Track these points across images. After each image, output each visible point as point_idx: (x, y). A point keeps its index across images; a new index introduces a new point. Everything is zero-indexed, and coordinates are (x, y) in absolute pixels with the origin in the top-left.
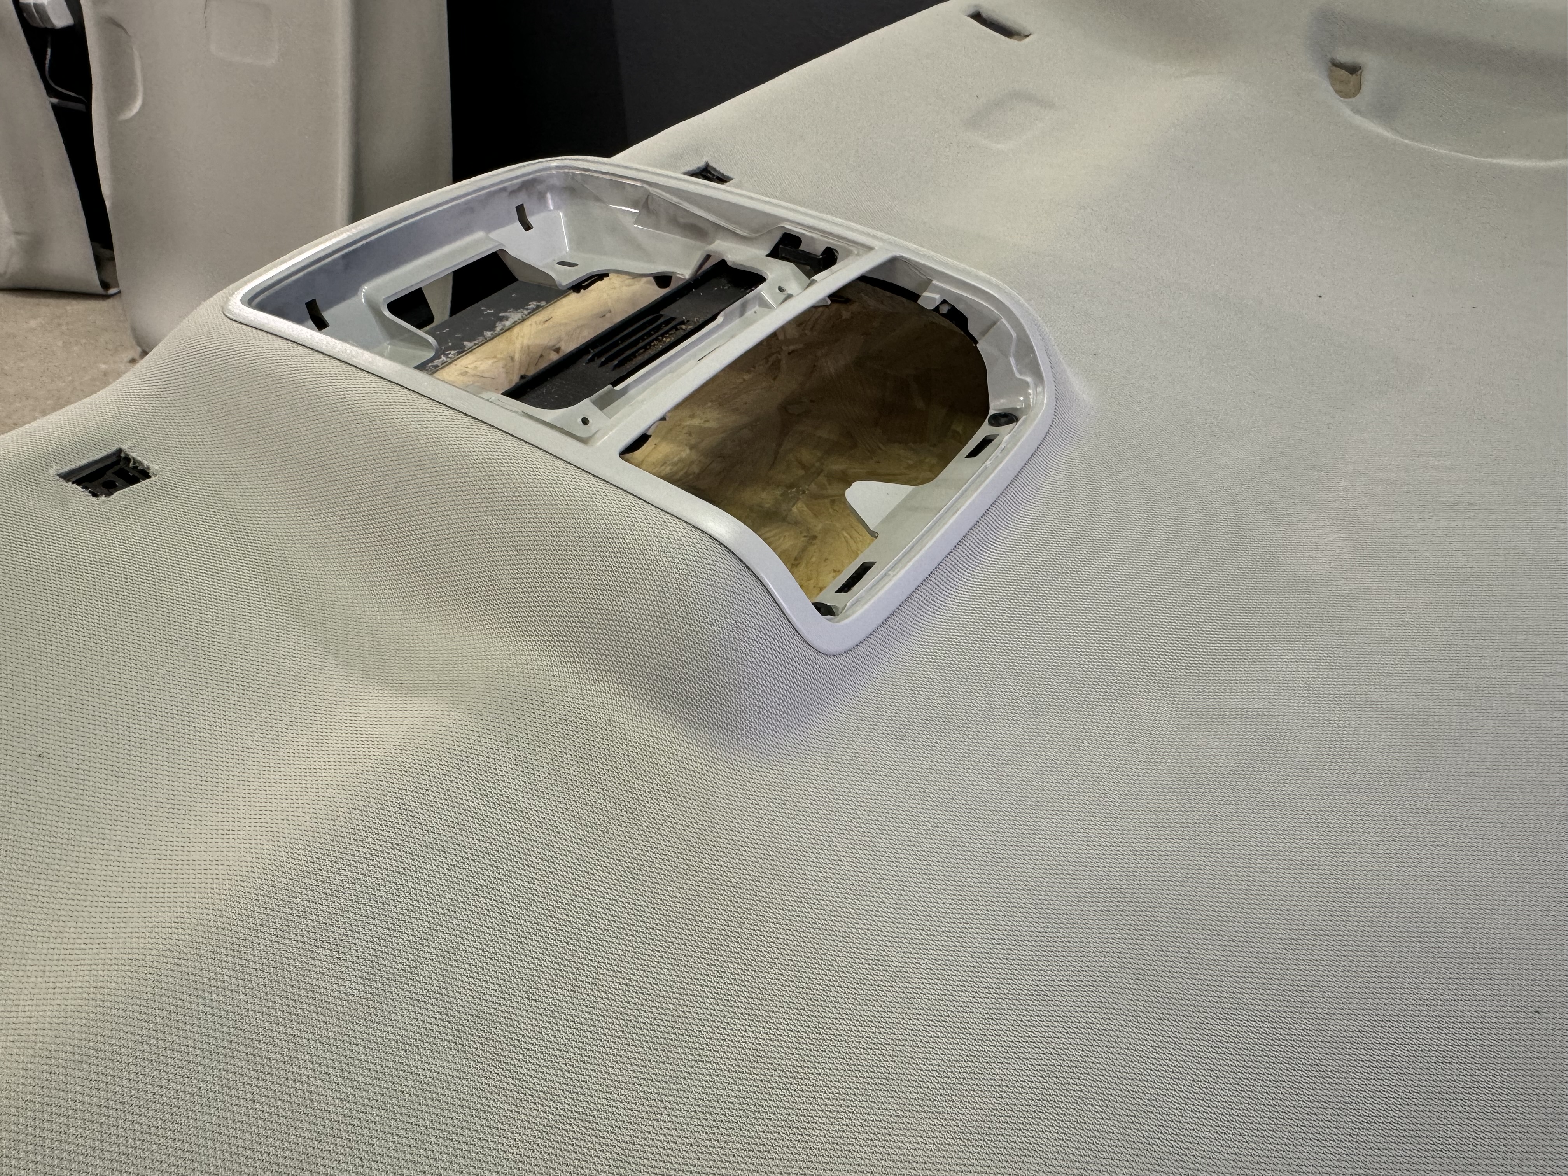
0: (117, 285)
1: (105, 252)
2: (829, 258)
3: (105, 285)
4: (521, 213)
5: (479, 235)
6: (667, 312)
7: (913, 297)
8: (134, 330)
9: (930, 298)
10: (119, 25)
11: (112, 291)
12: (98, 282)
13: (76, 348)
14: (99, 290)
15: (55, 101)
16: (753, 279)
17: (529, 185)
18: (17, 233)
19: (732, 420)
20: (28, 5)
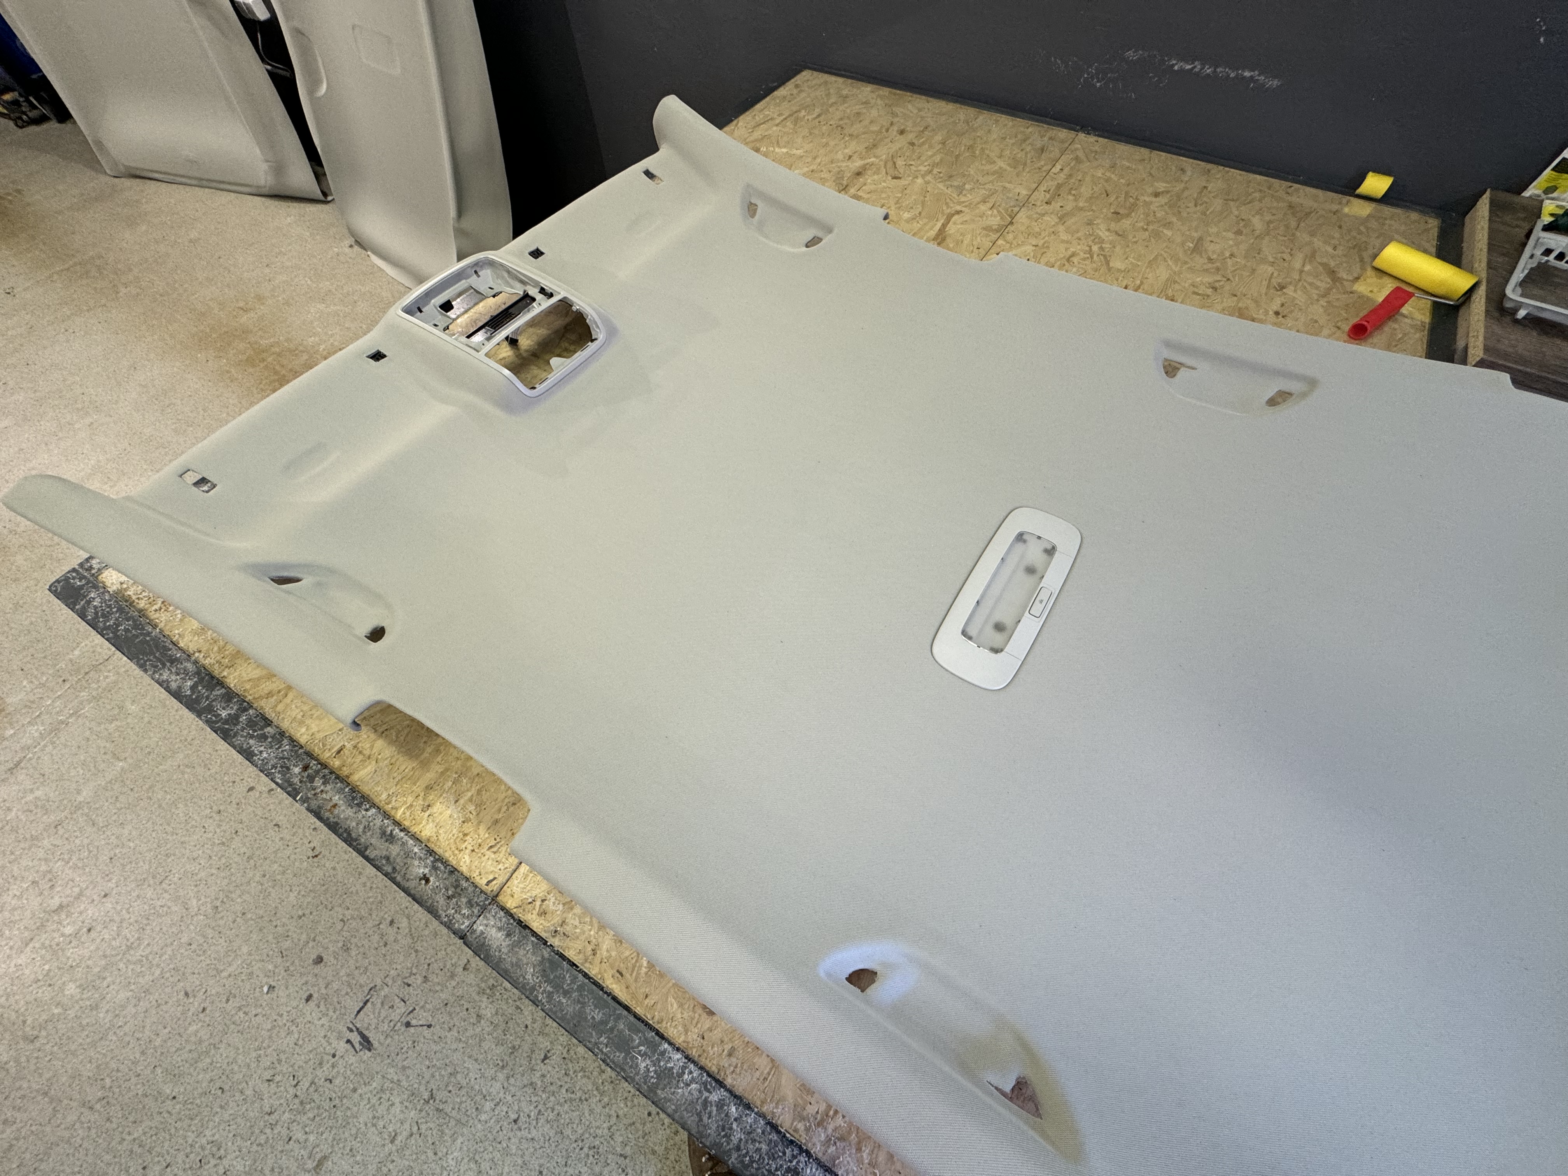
0: (332, 195)
1: (318, 169)
2: (551, 295)
3: (325, 194)
4: (476, 272)
5: (464, 281)
6: (510, 311)
7: (571, 306)
8: (349, 229)
9: (574, 308)
10: (303, 34)
11: (330, 198)
12: (319, 192)
13: (318, 237)
14: (322, 198)
15: (269, 67)
16: (534, 300)
17: (476, 264)
18: (267, 161)
19: (549, 332)
20: (238, 3)
